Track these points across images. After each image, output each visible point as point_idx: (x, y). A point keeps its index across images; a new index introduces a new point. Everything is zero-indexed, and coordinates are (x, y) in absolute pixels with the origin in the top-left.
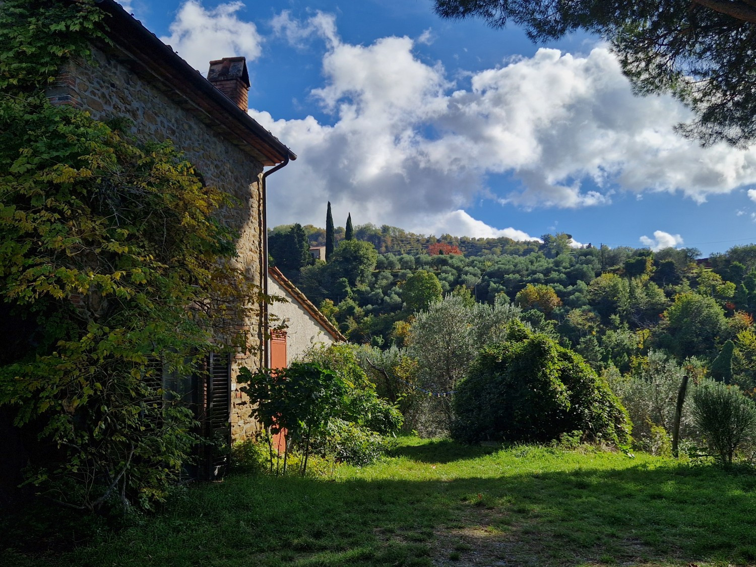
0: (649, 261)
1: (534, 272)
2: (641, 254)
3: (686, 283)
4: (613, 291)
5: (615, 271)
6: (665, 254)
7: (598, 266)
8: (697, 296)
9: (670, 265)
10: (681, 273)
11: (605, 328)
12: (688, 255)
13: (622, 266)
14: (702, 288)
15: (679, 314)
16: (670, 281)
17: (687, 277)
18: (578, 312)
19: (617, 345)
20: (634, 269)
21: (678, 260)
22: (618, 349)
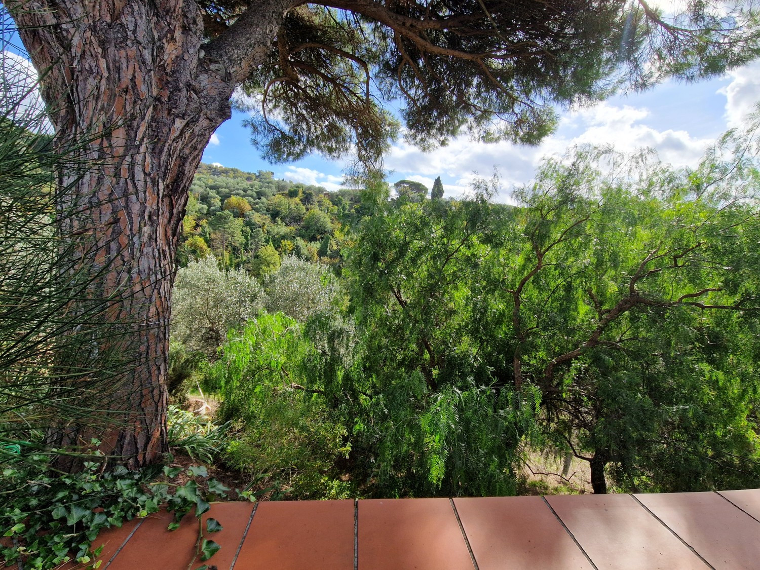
0: (301, 190)
1: (238, 189)
2: (298, 187)
3: (317, 204)
4: (279, 205)
5: (282, 194)
6: (310, 188)
7: (274, 190)
8: (320, 212)
9: (310, 194)
10: (315, 199)
11: (272, 224)
12: (320, 190)
13: (287, 192)
14: (323, 208)
15: (310, 220)
16: (309, 202)
17: (318, 202)
18: (259, 214)
19: (277, 234)
20: (292, 194)
21: (315, 192)
22: (277, 236)
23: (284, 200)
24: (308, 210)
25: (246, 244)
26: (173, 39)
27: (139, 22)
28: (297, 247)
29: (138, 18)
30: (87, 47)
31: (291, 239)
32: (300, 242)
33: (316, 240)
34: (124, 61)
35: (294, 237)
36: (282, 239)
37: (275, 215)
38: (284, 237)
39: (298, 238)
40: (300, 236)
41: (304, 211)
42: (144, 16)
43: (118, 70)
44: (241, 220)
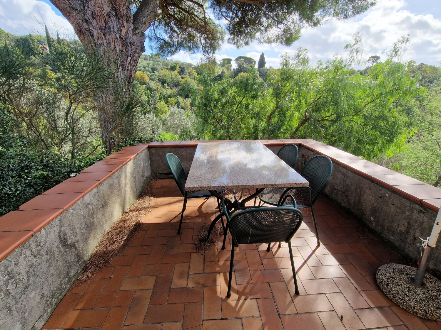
0: (178, 66)
2: (176, 64)
4: (166, 76)
5: (167, 69)
6: (183, 64)
7: (162, 66)
8: (190, 79)
9: (184, 68)
10: (187, 71)
11: (162, 88)
12: (189, 65)
13: (169, 67)
14: (192, 77)
15: (184, 85)
16: (183, 74)
17: (188, 73)
18: (154, 82)
19: (166, 94)
20: (173, 68)
21: (186, 67)
22: (166, 96)
23: (168, 73)
24: (183, 78)
25: (149, 101)
26: (124, 26)
27: (114, 24)
28: (178, 102)
29: (113, 23)
30: (99, 36)
31: (174, 97)
32: (180, 99)
33: (189, 97)
34: (111, 40)
35: (176, 96)
36: (169, 97)
37: (163, 82)
38: (170, 96)
39: (178, 96)
40: (179, 95)
41: (181, 79)
42: (115, 21)
43: (110, 43)
44: (144, 86)
